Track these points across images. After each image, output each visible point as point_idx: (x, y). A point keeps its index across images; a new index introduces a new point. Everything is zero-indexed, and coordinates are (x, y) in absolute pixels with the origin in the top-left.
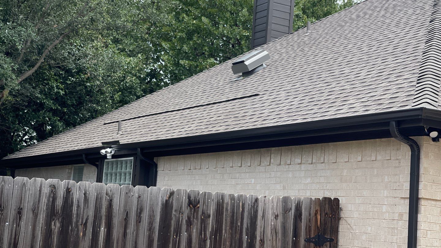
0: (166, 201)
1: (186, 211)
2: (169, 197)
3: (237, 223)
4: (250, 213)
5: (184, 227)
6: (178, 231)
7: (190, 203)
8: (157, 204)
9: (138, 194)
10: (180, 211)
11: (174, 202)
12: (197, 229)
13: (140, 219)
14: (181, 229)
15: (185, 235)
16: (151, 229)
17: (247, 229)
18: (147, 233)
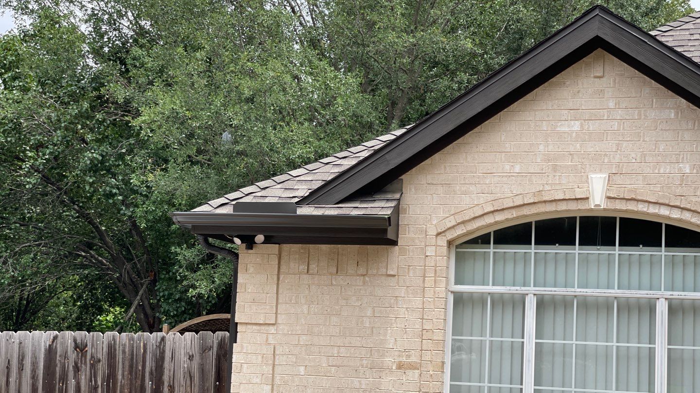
0: (50, 345)
1: (72, 356)
2: (53, 342)
3: (137, 367)
4: (154, 355)
5: (71, 374)
6: (64, 378)
7: (76, 346)
8: (40, 350)
9: (19, 339)
10: (65, 356)
11: (58, 346)
12: (86, 375)
13: (23, 367)
14: (67, 376)
15: (72, 382)
16: (34, 377)
17: (151, 373)
18: (30, 381)
